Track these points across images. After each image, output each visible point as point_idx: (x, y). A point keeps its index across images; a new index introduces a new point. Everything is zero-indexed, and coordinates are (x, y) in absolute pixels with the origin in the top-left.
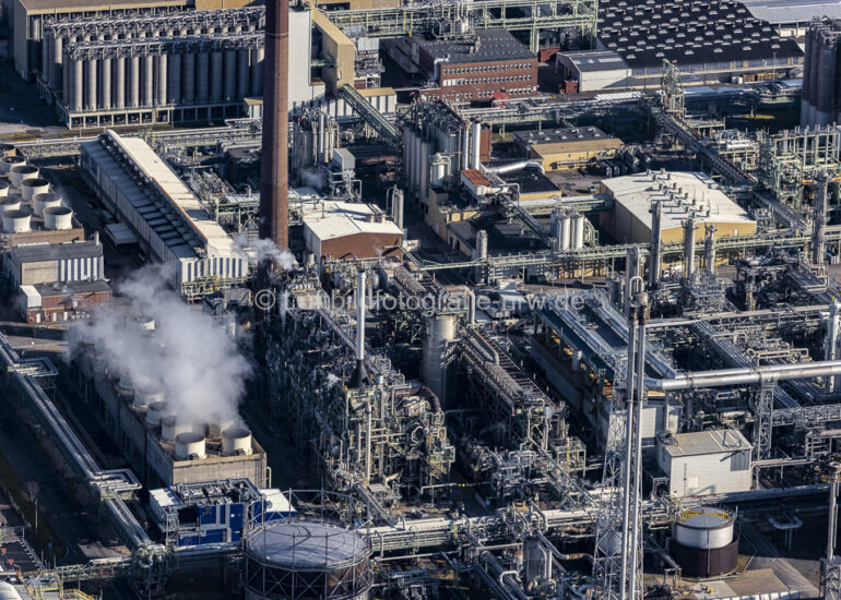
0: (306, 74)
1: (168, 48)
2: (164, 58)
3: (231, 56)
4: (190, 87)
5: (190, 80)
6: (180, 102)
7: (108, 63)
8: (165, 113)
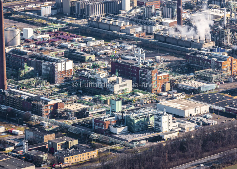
0: (129, 5)
1: (104, 3)
2: (104, 4)
3: (114, 3)
4: (108, 10)
5: (108, 8)
6: (106, 13)
7: (95, 6)
8: (104, 15)
